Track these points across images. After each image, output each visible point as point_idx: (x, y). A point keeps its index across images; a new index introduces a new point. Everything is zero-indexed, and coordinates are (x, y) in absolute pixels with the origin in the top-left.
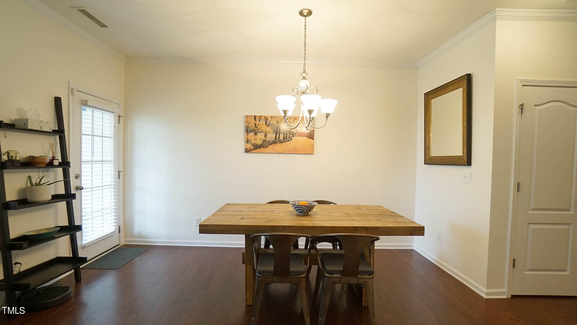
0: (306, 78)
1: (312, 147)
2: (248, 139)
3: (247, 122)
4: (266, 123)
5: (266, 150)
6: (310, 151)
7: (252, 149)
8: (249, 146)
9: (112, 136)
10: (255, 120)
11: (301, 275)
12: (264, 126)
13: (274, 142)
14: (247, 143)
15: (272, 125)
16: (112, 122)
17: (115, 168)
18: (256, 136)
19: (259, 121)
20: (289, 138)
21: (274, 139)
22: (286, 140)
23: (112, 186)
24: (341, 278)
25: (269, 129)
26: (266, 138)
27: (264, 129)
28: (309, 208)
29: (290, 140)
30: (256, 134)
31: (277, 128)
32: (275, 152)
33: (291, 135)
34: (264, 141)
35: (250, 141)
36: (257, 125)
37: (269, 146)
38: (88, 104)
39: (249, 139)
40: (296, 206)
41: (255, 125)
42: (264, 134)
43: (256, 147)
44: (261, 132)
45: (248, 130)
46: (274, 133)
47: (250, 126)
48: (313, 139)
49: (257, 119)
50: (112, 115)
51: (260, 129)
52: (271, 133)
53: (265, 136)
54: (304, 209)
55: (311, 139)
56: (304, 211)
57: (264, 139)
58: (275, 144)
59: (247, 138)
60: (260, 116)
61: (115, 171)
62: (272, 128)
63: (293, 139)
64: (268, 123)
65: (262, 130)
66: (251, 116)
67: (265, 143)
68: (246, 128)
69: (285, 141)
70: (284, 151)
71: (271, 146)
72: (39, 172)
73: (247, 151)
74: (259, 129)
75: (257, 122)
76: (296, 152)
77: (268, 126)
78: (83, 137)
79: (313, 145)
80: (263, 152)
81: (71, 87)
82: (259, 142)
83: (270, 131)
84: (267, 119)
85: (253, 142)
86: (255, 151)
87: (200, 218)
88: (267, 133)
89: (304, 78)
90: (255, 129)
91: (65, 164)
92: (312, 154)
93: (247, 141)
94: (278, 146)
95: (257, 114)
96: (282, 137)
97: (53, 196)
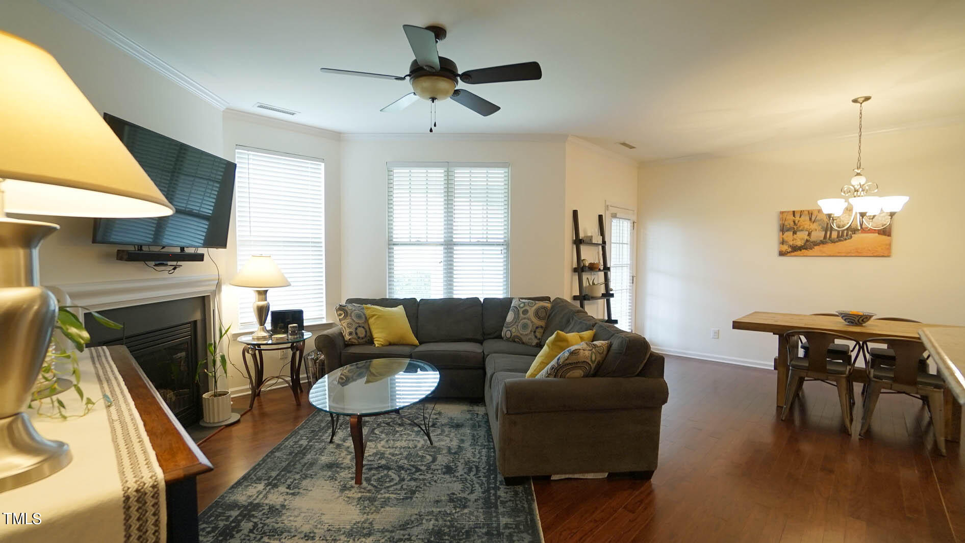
0: (861, 174)
1: (888, 247)
2: (783, 240)
3: (782, 219)
4: (810, 219)
5: (810, 252)
6: (885, 253)
7: (789, 251)
8: (785, 248)
9: (629, 243)
10: (794, 216)
11: (841, 374)
12: (808, 222)
13: (823, 242)
14: (783, 244)
15: (818, 221)
16: (629, 230)
17: (630, 273)
18: (795, 236)
19: (800, 217)
20: (847, 235)
21: (822, 239)
22: (842, 239)
23: (628, 290)
24: (891, 385)
25: (814, 226)
26: (810, 237)
27: (806, 227)
28: (862, 318)
29: (849, 239)
30: (795, 233)
31: (828, 224)
32: (824, 255)
33: (850, 233)
34: (807, 241)
35: (787, 242)
36: (796, 222)
37: (815, 247)
38: (617, 216)
39: (786, 239)
40: (843, 315)
41: (794, 222)
42: (807, 233)
43: (795, 249)
44: (802, 230)
45: (785, 229)
46: (823, 231)
47: (786, 223)
48: (889, 235)
49: (797, 215)
50: (629, 222)
51: (802, 227)
52: (818, 230)
53: (809, 234)
54: (854, 319)
55: (885, 235)
56: (854, 320)
57: (807, 239)
58: (823, 244)
59: (783, 238)
60: (801, 211)
61: (630, 276)
62: (819, 225)
63: (853, 238)
64: (813, 219)
65: (804, 227)
66: (788, 212)
67: (808, 243)
68: (780, 226)
69: (840, 241)
70: (839, 253)
71: (817, 247)
72: (591, 274)
73: (782, 254)
74: (800, 226)
75: (797, 218)
76: (858, 253)
77: (814, 222)
78: (612, 245)
79: (890, 245)
80: (805, 254)
81: (607, 204)
82: (799, 243)
83: (817, 228)
84: (812, 214)
85: (791, 243)
86: (793, 254)
87: (718, 331)
88: (811, 232)
89: (858, 174)
90: (794, 228)
91: (606, 269)
92: (889, 256)
93: (783, 242)
94: (829, 248)
95: (797, 208)
96: (834, 235)
97: (602, 294)
